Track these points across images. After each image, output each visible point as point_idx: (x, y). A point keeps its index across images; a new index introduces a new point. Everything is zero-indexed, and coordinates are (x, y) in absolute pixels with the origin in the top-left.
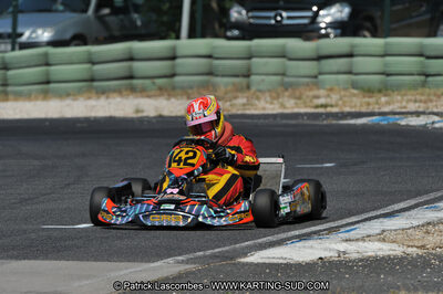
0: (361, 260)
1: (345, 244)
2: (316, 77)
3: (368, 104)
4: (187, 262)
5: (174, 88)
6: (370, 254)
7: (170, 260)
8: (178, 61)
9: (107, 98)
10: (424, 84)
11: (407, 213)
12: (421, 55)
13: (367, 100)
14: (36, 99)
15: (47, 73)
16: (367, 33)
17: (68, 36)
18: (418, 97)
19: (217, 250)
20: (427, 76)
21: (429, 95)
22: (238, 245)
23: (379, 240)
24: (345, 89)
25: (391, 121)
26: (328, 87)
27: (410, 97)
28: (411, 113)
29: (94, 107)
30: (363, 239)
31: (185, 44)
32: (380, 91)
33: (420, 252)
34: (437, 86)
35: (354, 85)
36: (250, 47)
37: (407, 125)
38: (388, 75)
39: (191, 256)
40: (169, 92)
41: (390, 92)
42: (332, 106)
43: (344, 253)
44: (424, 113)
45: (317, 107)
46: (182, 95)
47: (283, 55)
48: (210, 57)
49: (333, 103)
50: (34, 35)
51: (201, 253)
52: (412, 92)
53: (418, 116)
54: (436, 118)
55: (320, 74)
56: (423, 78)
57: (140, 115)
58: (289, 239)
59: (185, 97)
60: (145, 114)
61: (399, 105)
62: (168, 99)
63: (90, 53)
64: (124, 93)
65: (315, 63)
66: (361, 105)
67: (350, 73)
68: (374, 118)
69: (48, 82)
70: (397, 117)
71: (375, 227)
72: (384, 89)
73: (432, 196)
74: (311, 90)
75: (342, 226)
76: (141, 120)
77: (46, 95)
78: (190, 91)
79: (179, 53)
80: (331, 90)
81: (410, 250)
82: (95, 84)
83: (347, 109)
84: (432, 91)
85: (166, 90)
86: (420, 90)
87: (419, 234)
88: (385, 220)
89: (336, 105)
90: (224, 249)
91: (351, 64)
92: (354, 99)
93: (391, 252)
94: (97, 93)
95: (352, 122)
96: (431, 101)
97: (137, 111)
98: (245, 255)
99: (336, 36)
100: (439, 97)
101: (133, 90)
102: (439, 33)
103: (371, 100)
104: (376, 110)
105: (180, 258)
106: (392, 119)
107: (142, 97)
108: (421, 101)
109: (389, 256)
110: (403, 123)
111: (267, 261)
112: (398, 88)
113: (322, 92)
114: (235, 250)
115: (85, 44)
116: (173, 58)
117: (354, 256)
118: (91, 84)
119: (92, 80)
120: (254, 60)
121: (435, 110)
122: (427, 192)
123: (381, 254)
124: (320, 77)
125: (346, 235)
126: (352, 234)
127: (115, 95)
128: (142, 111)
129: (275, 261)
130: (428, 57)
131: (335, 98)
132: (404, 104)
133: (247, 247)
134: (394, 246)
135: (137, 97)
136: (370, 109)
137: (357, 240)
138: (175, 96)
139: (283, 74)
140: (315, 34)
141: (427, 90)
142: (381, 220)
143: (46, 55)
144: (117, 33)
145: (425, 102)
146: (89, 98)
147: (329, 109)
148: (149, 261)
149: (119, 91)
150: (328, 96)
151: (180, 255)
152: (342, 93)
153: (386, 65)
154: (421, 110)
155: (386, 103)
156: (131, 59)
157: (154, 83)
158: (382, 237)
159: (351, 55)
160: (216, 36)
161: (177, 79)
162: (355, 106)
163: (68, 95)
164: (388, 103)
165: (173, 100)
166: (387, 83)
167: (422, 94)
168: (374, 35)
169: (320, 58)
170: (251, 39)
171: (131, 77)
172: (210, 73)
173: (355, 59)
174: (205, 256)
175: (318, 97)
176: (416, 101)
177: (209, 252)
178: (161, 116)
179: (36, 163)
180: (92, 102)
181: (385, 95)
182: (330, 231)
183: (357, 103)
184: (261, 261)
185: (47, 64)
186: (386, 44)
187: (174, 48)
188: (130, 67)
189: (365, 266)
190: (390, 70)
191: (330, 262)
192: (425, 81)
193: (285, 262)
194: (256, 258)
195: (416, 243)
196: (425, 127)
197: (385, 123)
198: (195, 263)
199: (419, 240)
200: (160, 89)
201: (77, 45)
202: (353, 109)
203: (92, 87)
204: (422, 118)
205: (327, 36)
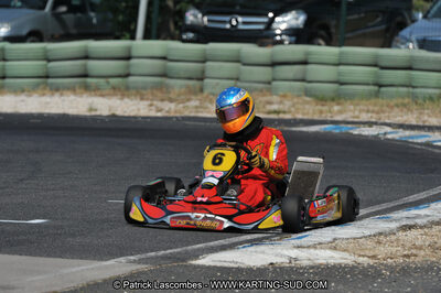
0: (312, 267)
1: (296, 251)
2: (269, 83)
3: (321, 112)
4: (139, 262)
5: (127, 88)
6: (321, 262)
7: (122, 259)
8: (133, 61)
9: (61, 95)
10: (377, 95)
11: (359, 223)
12: (375, 66)
13: (319, 107)
15: (3, 69)
16: (321, 41)
17: (24, 32)
18: (371, 108)
19: (169, 251)
20: (381, 86)
21: (382, 106)
22: (189, 248)
23: (330, 248)
24: (298, 96)
25: (343, 130)
26: (281, 93)
27: (362, 107)
28: (364, 123)
29: (48, 103)
30: (314, 247)
31: (140, 45)
32: (333, 100)
33: (371, 262)
34: (391, 97)
35: (307, 93)
36: (205, 50)
37: (360, 135)
38: (342, 84)
39: (143, 256)
40: (124, 92)
41: (342, 101)
42: (284, 112)
43: (296, 259)
44: (376, 123)
45: (269, 113)
46: (135, 95)
47: (237, 60)
48: (164, 58)
49: (286, 109)
51: (153, 254)
52: (364, 102)
53: (370, 126)
54: (388, 129)
55: (274, 80)
56: (376, 88)
57: (93, 113)
58: (241, 243)
59: (138, 98)
60: (98, 113)
61: (351, 114)
62: (122, 99)
63: (46, 51)
64: (78, 91)
65: (269, 69)
66: (314, 113)
67: (303, 80)
68: (326, 126)
69: (4, 77)
70: (350, 126)
71: (327, 235)
72: (337, 98)
73: (384, 206)
74: (264, 95)
76: (95, 119)
78: (144, 92)
79: (134, 53)
80: (284, 96)
81: (361, 260)
82: (50, 80)
83: (299, 116)
84: (384, 101)
85: (119, 89)
86: (373, 101)
87: (370, 244)
88: (336, 228)
89: (289, 112)
90: (176, 250)
91: (305, 72)
92: (307, 106)
93: (343, 261)
94: (51, 89)
95: (305, 129)
96: (383, 112)
97: (91, 110)
98: (197, 257)
99: (290, 43)
100: (392, 107)
101: (87, 88)
102: (394, 43)
103: (325, 108)
104: (329, 119)
105: (132, 258)
106: (345, 128)
107: (96, 95)
108: (373, 112)
109: (340, 264)
110: (356, 132)
111: (219, 264)
112: (351, 97)
113: (275, 98)
114: (187, 252)
115: (41, 40)
116: (128, 58)
117: (305, 263)
118: (45, 80)
119: (47, 77)
120: (208, 64)
121: (387, 121)
122: (379, 203)
123: (332, 262)
124: (274, 83)
125: (298, 242)
126: (304, 241)
127: (69, 93)
128: (96, 110)
129: (226, 265)
130: (383, 68)
131: (287, 104)
132: (357, 113)
133: (198, 249)
134: (346, 255)
135: (91, 96)
136: (323, 117)
137: (309, 247)
138: (128, 97)
139: (237, 79)
140: (270, 41)
141: (380, 100)
142: (333, 228)
143: (3, 50)
144: (73, 31)
145: (377, 113)
146: (44, 95)
147: (282, 116)
148: (102, 260)
149: (72, 89)
150: (281, 102)
151: (132, 255)
152: (295, 100)
153: (339, 74)
154: (374, 120)
155: (338, 112)
156: (87, 57)
157: (108, 83)
158: (333, 245)
159: (305, 63)
160: (173, 38)
161: (131, 79)
162: (308, 114)
163: (23, 91)
164: (340, 112)
165: (126, 100)
166: (340, 92)
167: (375, 105)
168: (328, 43)
169: (274, 64)
170: (206, 42)
171: (86, 76)
172: (164, 75)
173: (309, 67)
174: (157, 257)
175: (270, 103)
176: (368, 111)
177: (161, 253)
178: (114, 115)
180: (47, 99)
181: (338, 104)
182: (282, 236)
183: (309, 110)
184: (212, 264)
185: (4, 60)
186: (341, 54)
187: (129, 49)
188: (85, 66)
189: (316, 274)
190: (343, 79)
191: (281, 268)
192: (379, 91)
193: (236, 266)
194: (207, 260)
195: (367, 253)
196: (376, 137)
197: (337, 131)
198: (147, 263)
199: (370, 249)
200: (114, 88)
201: (33, 41)
202: (306, 117)
203: (47, 84)
204: (374, 128)
205: (281, 42)
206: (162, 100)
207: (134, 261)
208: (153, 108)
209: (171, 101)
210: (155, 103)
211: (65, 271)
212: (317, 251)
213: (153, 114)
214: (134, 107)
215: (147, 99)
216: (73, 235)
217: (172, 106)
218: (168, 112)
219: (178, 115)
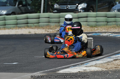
0: (90, 72)
1: (85, 68)
3: (92, 30)
4: (43, 73)
6: (92, 70)
7: (38, 72)
9: (21, 29)
10: (107, 25)
11: (102, 59)
12: (106, 17)
13: (91, 29)
14: (2, 29)
15: (5, 22)
16: (91, 11)
17: (10, 12)
18: (105, 28)
19: (51, 70)
20: (108, 22)
21: (108, 27)
22: (57, 68)
23: (95, 67)
24: (86, 26)
25: (98, 35)
27: (103, 28)
28: (104, 32)
30: (90, 66)
31: (42, 14)
32: (95, 26)
33: (106, 70)
34: (111, 25)
35: (88, 25)
36: (60, 15)
37: (103, 36)
39: (44, 71)
40: (38, 27)
41: (98, 27)
43: (86, 70)
44: (107, 32)
46: (41, 28)
48: (49, 18)
50: (1, 12)
51: (47, 70)
52: (104, 27)
53: (105, 33)
54: (110, 34)
56: (107, 23)
57: (30, 33)
58: (71, 66)
60: (31, 33)
62: (38, 29)
63: (16, 17)
64: (26, 28)
65: (77, 19)
67: (87, 22)
68: (94, 34)
69: (5, 25)
70: (100, 33)
71: (94, 63)
72: (96, 26)
73: (109, 54)
75: (85, 63)
76: (30, 35)
77: (5, 28)
78: (43, 27)
81: (103, 69)
82: (18, 25)
84: (109, 26)
86: (106, 26)
87: (106, 65)
88: (97, 61)
90: (53, 69)
91: (87, 19)
92: (88, 29)
93: (98, 70)
94: (18, 27)
96: (109, 29)
98: (59, 71)
100: (111, 28)
101: (28, 27)
102: (111, 11)
103: (93, 29)
104: (94, 32)
105: (41, 72)
106: (98, 34)
107: (31, 29)
108: (106, 29)
109: (98, 71)
110: (101, 35)
111: (65, 72)
114: (56, 69)
115: (15, 14)
116: (39, 18)
117: (88, 71)
119: (17, 24)
120: (61, 18)
121: (110, 32)
123: (95, 70)
125: (86, 65)
126: (88, 65)
127: (23, 28)
128: (31, 32)
129: (67, 72)
130: (108, 17)
132: (101, 30)
133: (59, 69)
134: (99, 68)
135: (29, 29)
137: (89, 66)
138: (40, 28)
140: (77, 11)
141: (108, 26)
142: (96, 61)
143: (5, 17)
144: (24, 12)
145: (107, 29)
146: (16, 29)
148: (33, 73)
149: (24, 27)
151: (41, 71)
152: (85, 27)
153: (96, 19)
154: (106, 31)
156: (28, 18)
157: (34, 25)
158: (96, 66)
159: (87, 17)
160: (51, 12)
161: (40, 24)
163: (11, 28)
164: (97, 30)
165: (39, 29)
166: (97, 24)
167: (106, 27)
168: (93, 11)
169: (79, 18)
170: (60, 13)
171: (28, 23)
172: (49, 22)
174: (48, 71)
176: (105, 29)
177: (49, 70)
178: (36, 34)
179: (2, 46)
180: (17, 30)
181: (96, 28)
182: (82, 64)
185: (5, 20)
186: (96, 14)
187: (39, 16)
188: (27, 21)
189: (91, 74)
190: (97, 21)
191: (82, 73)
192: (107, 24)
193: (69, 72)
194: (62, 71)
195: (105, 67)
196: (107, 36)
197: (96, 35)
198: (45, 73)
199: (106, 66)
200: (35, 26)
201: (13, 15)
202: (88, 32)
203: (17, 26)
204: (106, 33)
205: (80, 12)
206: (49, 29)
207: (42, 73)
208: (46, 31)
209: (51, 29)
210: (47, 30)
211: (23, 76)
212: (91, 68)
213: (46, 33)
214: (41, 31)
215: (45, 29)
216: (25, 67)
217: (51, 30)
218: (50, 32)
219: (53, 33)
